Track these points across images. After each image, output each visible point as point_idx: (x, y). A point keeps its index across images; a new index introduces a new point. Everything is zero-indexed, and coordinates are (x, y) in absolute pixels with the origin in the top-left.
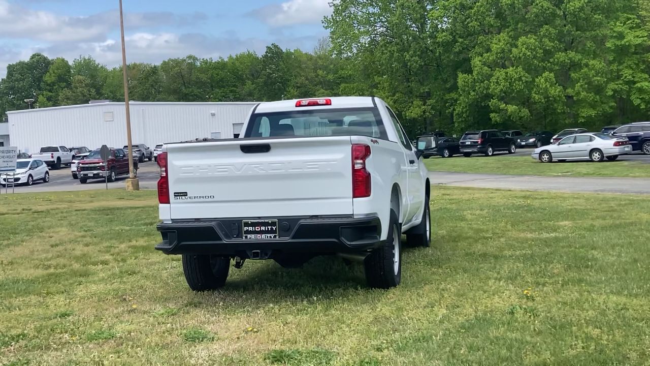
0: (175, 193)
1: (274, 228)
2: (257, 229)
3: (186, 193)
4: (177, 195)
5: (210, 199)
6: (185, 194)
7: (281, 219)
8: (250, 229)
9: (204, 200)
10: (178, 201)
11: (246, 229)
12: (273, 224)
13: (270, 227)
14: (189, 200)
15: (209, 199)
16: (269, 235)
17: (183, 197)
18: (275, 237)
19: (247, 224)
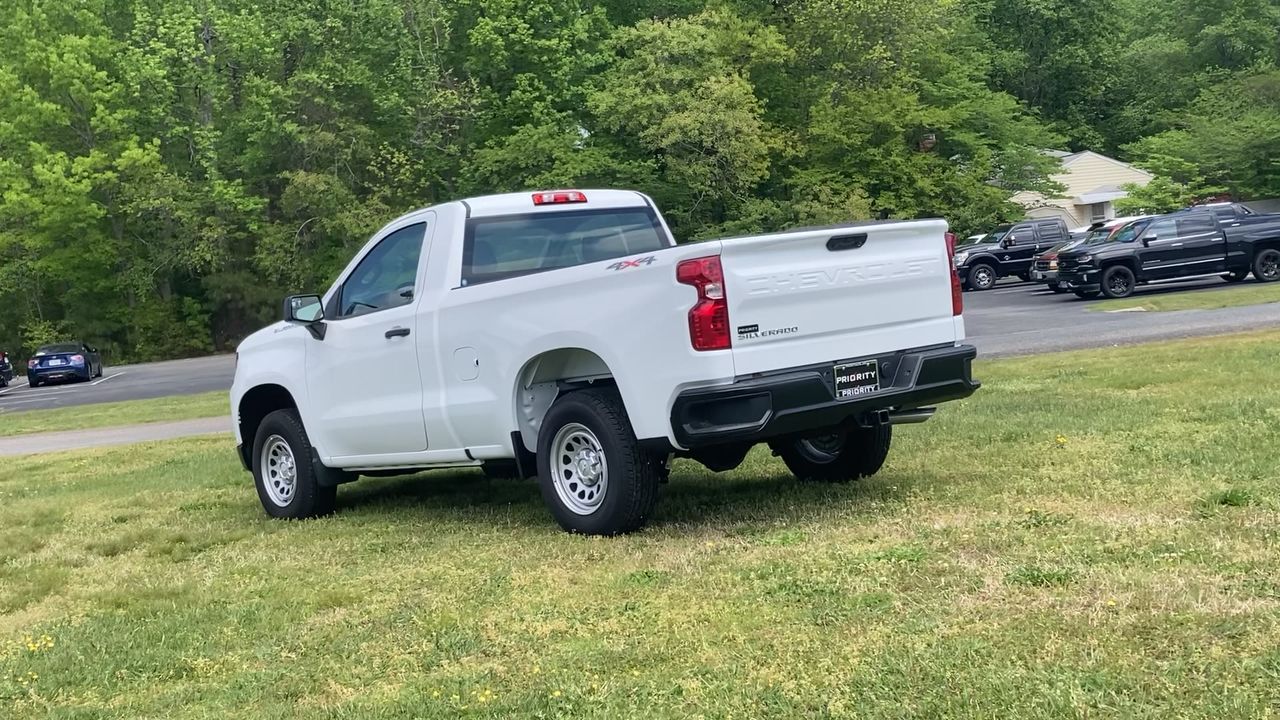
0: (739, 328)
1: (873, 374)
2: (852, 378)
3: (757, 326)
4: (743, 330)
5: (791, 334)
6: (754, 328)
7: (882, 358)
8: (844, 379)
9: (784, 335)
10: (746, 341)
11: (838, 380)
12: (872, 367)
13: (867, 374)
14: (761, 339)
15: (788, 334)
16: (868, 387)
17: (753, 334)
18: (876, 389)
19: (841, 373)
